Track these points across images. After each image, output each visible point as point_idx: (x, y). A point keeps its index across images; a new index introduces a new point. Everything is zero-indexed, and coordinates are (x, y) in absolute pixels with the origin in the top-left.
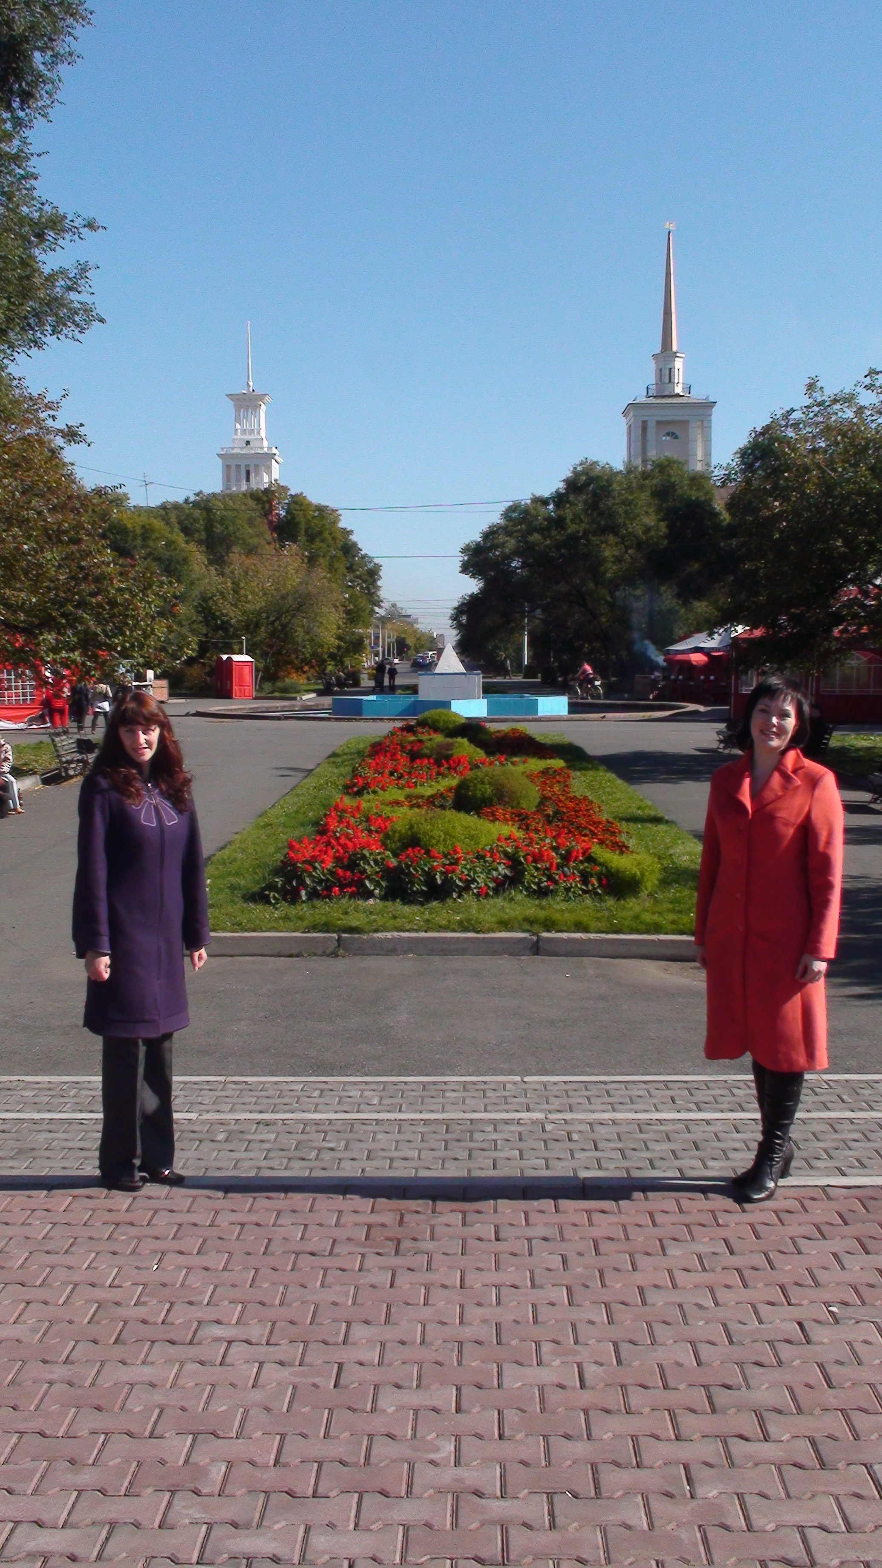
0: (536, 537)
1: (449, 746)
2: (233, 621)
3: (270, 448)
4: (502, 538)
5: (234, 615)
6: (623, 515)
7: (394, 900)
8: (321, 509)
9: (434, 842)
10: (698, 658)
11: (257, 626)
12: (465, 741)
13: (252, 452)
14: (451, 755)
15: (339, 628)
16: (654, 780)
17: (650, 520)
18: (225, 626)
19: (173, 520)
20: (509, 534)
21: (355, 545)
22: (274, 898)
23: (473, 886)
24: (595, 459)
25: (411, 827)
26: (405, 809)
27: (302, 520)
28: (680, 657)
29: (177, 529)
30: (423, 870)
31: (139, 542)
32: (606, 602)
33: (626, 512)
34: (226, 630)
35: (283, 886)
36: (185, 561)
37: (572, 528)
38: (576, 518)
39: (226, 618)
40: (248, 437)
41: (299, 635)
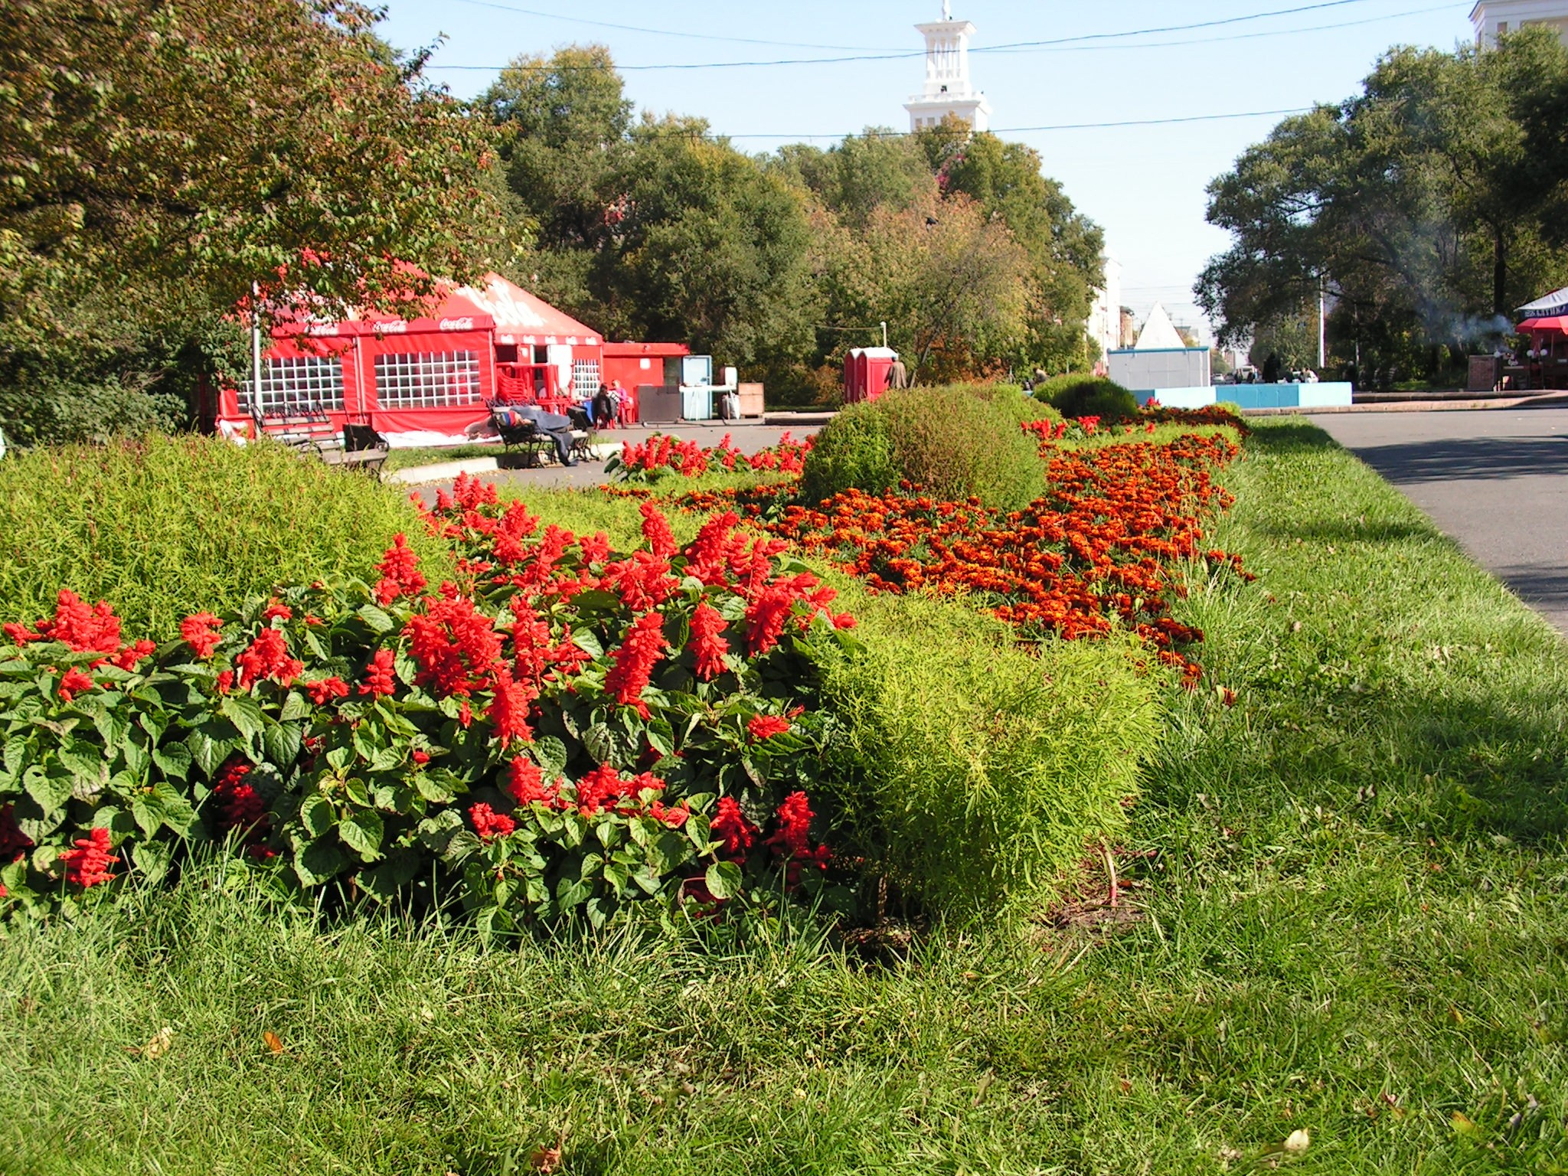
0: (1320, 160)
2: (871, 303)
3: (974, 94)
4: (1267, 165)
5: (863, 287)
6: (1454, 120)
11: (906, 308)
13: (950, 100)
15: (1029, 308)
17: (1499, 125)
18: (860, 310)
19: (795, 169)
20: (1278, 160)
21: (1067, 200)
24: (1410, 43)
27: (985, 163)
28: (1543, 323)
29: (800, 180)
31: (718, 186)
32: (1430, 257)
33: (1459, 115)
34: (863, 317)
36: (786, 210)
37: (1373, 145)
38: (1381, 130)
39: (860, 299)
40: (944, 82)
41: (969, 320)
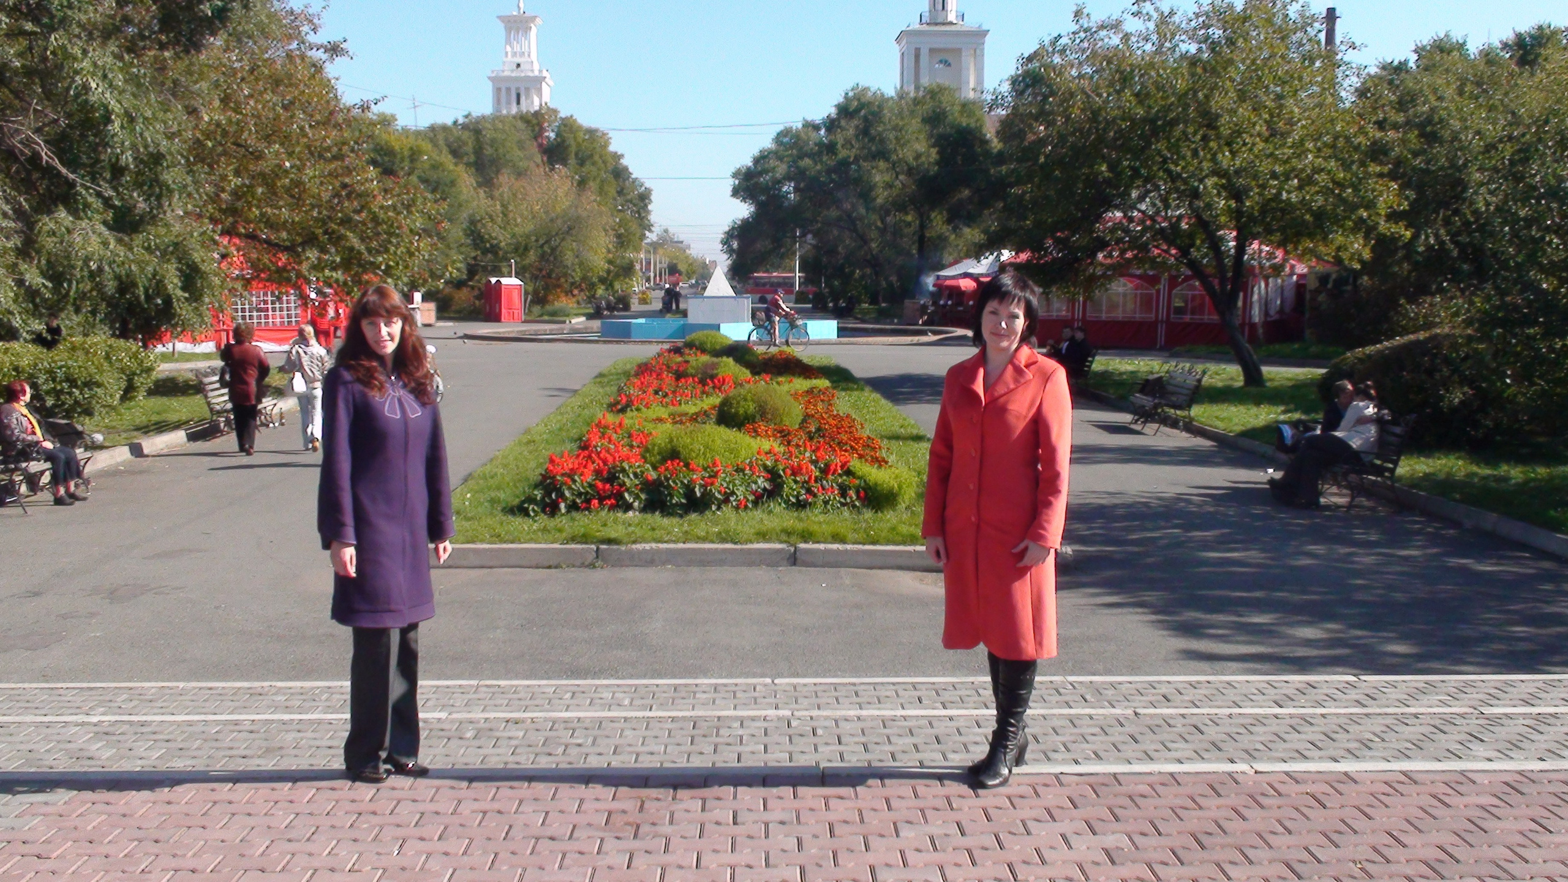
0: (807, 162)
1: (714, 366)
2: (503, 244)
3: (540, 71)
4: (773, 163)
5: (503, 238)
6: (894, 141)
7: (653, 512)
8: (591, 132)
9: (694, 455)
10: (967, 284)
11: (526, 249)
12: (730, 361)
13: (523, 75)
14: (717, 375)
15: (609, 251)
16: (920, 401)
17: (921, 146)
18: (494, 250)
19: (441, 142)
20: (780, 159)
21: (626, 169)
22: (533, 510)
23: (732, 499)
24: (866, 85)
25: (671, 440)
26: (668, 426)
27: (572, 143)
28: (948, 283)
29: (445, 150)
30: (682, 482)
31: (406, 163)
32: (877, 228)
33: (897, 138)
34: (496, 254)
35: (543, 498)
36: (453, 183)
37: (843, 153)
38: (848, 143)
39: (495, 242)
40: (518, 60)
41: (569, 258)
